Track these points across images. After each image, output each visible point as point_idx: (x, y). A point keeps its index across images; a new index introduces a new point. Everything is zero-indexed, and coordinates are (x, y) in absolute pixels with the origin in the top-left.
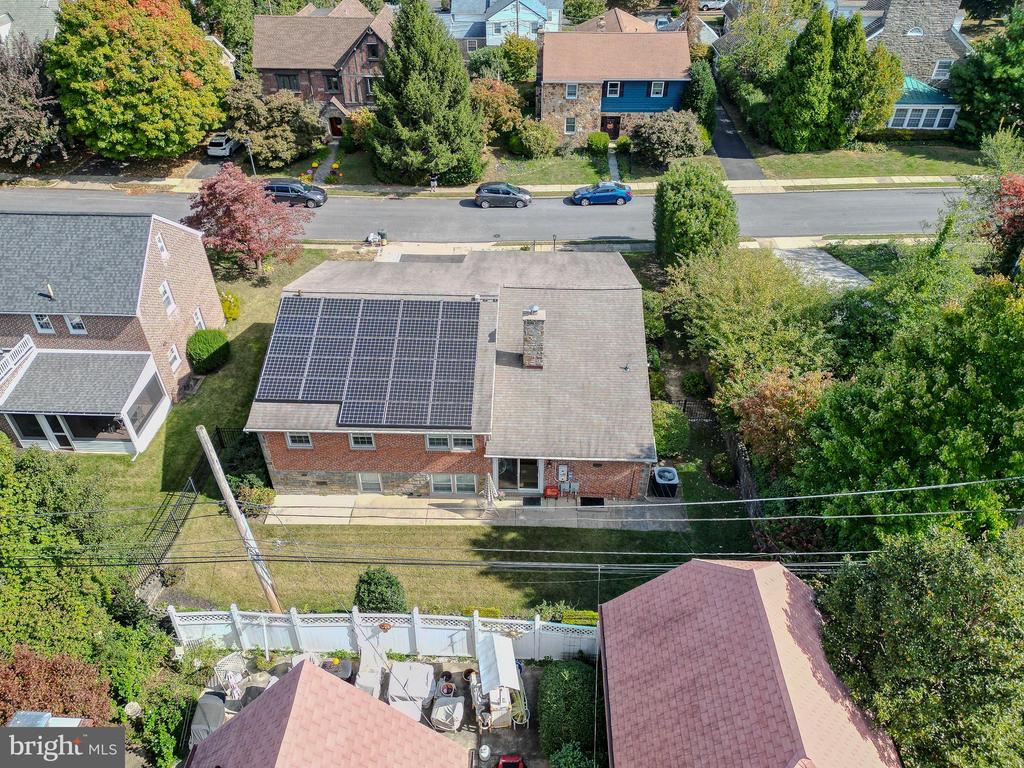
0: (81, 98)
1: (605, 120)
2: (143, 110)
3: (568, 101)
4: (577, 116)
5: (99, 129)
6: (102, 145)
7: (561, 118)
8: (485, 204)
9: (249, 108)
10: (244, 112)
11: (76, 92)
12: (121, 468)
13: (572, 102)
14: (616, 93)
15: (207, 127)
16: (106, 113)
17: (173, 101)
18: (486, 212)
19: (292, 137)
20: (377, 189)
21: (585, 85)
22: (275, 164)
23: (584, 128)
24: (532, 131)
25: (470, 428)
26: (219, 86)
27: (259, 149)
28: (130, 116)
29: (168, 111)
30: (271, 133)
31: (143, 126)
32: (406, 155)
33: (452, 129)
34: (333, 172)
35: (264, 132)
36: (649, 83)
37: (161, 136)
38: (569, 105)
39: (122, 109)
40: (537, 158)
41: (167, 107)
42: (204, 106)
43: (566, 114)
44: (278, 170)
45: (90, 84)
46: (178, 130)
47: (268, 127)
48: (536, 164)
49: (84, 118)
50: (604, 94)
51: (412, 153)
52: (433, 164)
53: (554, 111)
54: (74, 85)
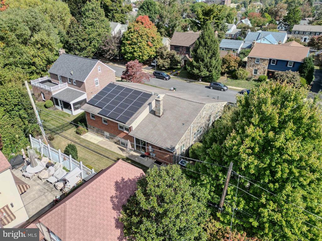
0: (124, 45)
1: (269, 72)
2: (136, 49)
3: (256, 64)
4: (258, 69)
5: (126, 52)
6: (126, 57)
7: (253, 69)
8: (211, 88)
9: (162, 53)
10: (160, 54)
11: (124, 43)
12: (67, 116)
13: (257, 64)
14: (274, 63)
15: (150, 56)
16: (128, 49)
17: (143, 48)
18: (211, 90)
19: (169, 62)
20: (185, 79)
21: (262, 59)
22: (163, 68)
23: (260, 73)
24: (240, 71)
25: (125, 123)
26: (157, 47)
27: (160, 64)
28: (133, 51)
29: (141, 51)
30: (165, 60)
31: (135, 53)
32: (194, 70)
33: (209, 65)
34: (177, 73)
35: (164, 60)
36: (287, 62)
37: (138, 56)
38: (256, 65)
39: (132, 48)
40: (239, 79)
41: (141, 49)
42: (151, 51)
43: (254, 68)
44: (164, 70)
45: (127, 42)
46: (142, 56)
47: (165, 59)
48: (238, 81)
49: (124, 50)
50: (270, 63)
51: (195, 70)
52: (200, 74)
53: (250, 66)
54: (124, 42)
